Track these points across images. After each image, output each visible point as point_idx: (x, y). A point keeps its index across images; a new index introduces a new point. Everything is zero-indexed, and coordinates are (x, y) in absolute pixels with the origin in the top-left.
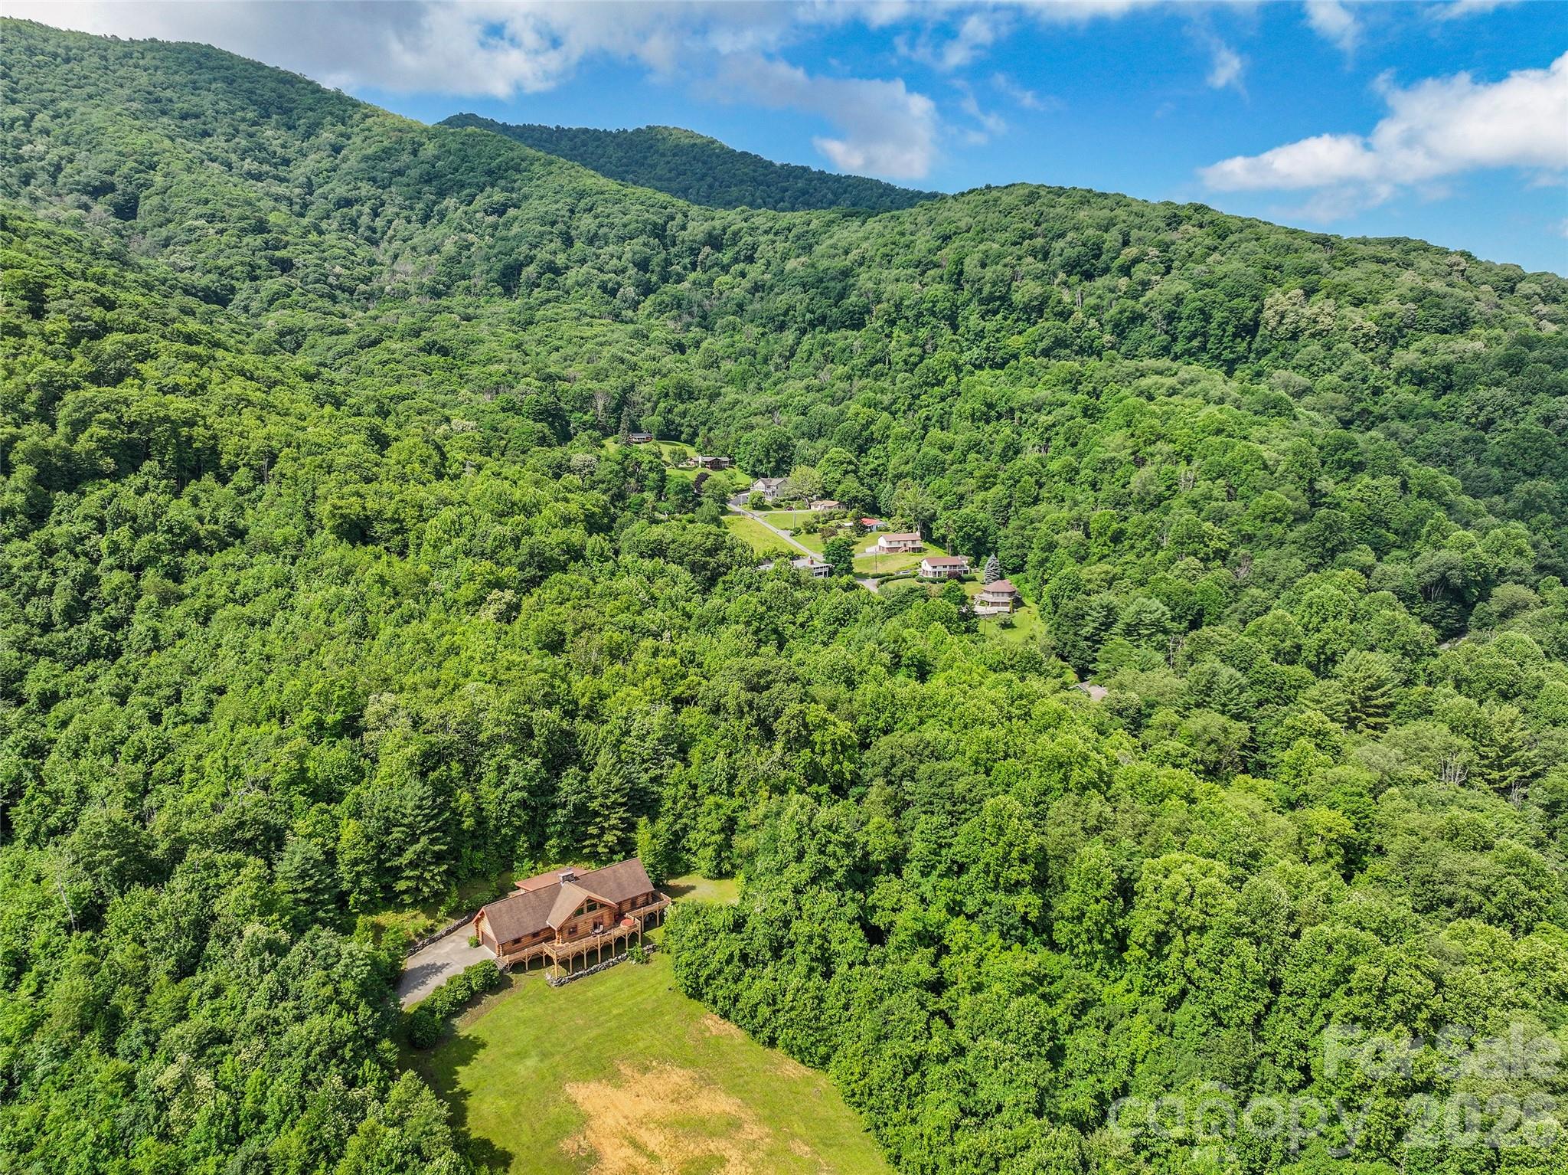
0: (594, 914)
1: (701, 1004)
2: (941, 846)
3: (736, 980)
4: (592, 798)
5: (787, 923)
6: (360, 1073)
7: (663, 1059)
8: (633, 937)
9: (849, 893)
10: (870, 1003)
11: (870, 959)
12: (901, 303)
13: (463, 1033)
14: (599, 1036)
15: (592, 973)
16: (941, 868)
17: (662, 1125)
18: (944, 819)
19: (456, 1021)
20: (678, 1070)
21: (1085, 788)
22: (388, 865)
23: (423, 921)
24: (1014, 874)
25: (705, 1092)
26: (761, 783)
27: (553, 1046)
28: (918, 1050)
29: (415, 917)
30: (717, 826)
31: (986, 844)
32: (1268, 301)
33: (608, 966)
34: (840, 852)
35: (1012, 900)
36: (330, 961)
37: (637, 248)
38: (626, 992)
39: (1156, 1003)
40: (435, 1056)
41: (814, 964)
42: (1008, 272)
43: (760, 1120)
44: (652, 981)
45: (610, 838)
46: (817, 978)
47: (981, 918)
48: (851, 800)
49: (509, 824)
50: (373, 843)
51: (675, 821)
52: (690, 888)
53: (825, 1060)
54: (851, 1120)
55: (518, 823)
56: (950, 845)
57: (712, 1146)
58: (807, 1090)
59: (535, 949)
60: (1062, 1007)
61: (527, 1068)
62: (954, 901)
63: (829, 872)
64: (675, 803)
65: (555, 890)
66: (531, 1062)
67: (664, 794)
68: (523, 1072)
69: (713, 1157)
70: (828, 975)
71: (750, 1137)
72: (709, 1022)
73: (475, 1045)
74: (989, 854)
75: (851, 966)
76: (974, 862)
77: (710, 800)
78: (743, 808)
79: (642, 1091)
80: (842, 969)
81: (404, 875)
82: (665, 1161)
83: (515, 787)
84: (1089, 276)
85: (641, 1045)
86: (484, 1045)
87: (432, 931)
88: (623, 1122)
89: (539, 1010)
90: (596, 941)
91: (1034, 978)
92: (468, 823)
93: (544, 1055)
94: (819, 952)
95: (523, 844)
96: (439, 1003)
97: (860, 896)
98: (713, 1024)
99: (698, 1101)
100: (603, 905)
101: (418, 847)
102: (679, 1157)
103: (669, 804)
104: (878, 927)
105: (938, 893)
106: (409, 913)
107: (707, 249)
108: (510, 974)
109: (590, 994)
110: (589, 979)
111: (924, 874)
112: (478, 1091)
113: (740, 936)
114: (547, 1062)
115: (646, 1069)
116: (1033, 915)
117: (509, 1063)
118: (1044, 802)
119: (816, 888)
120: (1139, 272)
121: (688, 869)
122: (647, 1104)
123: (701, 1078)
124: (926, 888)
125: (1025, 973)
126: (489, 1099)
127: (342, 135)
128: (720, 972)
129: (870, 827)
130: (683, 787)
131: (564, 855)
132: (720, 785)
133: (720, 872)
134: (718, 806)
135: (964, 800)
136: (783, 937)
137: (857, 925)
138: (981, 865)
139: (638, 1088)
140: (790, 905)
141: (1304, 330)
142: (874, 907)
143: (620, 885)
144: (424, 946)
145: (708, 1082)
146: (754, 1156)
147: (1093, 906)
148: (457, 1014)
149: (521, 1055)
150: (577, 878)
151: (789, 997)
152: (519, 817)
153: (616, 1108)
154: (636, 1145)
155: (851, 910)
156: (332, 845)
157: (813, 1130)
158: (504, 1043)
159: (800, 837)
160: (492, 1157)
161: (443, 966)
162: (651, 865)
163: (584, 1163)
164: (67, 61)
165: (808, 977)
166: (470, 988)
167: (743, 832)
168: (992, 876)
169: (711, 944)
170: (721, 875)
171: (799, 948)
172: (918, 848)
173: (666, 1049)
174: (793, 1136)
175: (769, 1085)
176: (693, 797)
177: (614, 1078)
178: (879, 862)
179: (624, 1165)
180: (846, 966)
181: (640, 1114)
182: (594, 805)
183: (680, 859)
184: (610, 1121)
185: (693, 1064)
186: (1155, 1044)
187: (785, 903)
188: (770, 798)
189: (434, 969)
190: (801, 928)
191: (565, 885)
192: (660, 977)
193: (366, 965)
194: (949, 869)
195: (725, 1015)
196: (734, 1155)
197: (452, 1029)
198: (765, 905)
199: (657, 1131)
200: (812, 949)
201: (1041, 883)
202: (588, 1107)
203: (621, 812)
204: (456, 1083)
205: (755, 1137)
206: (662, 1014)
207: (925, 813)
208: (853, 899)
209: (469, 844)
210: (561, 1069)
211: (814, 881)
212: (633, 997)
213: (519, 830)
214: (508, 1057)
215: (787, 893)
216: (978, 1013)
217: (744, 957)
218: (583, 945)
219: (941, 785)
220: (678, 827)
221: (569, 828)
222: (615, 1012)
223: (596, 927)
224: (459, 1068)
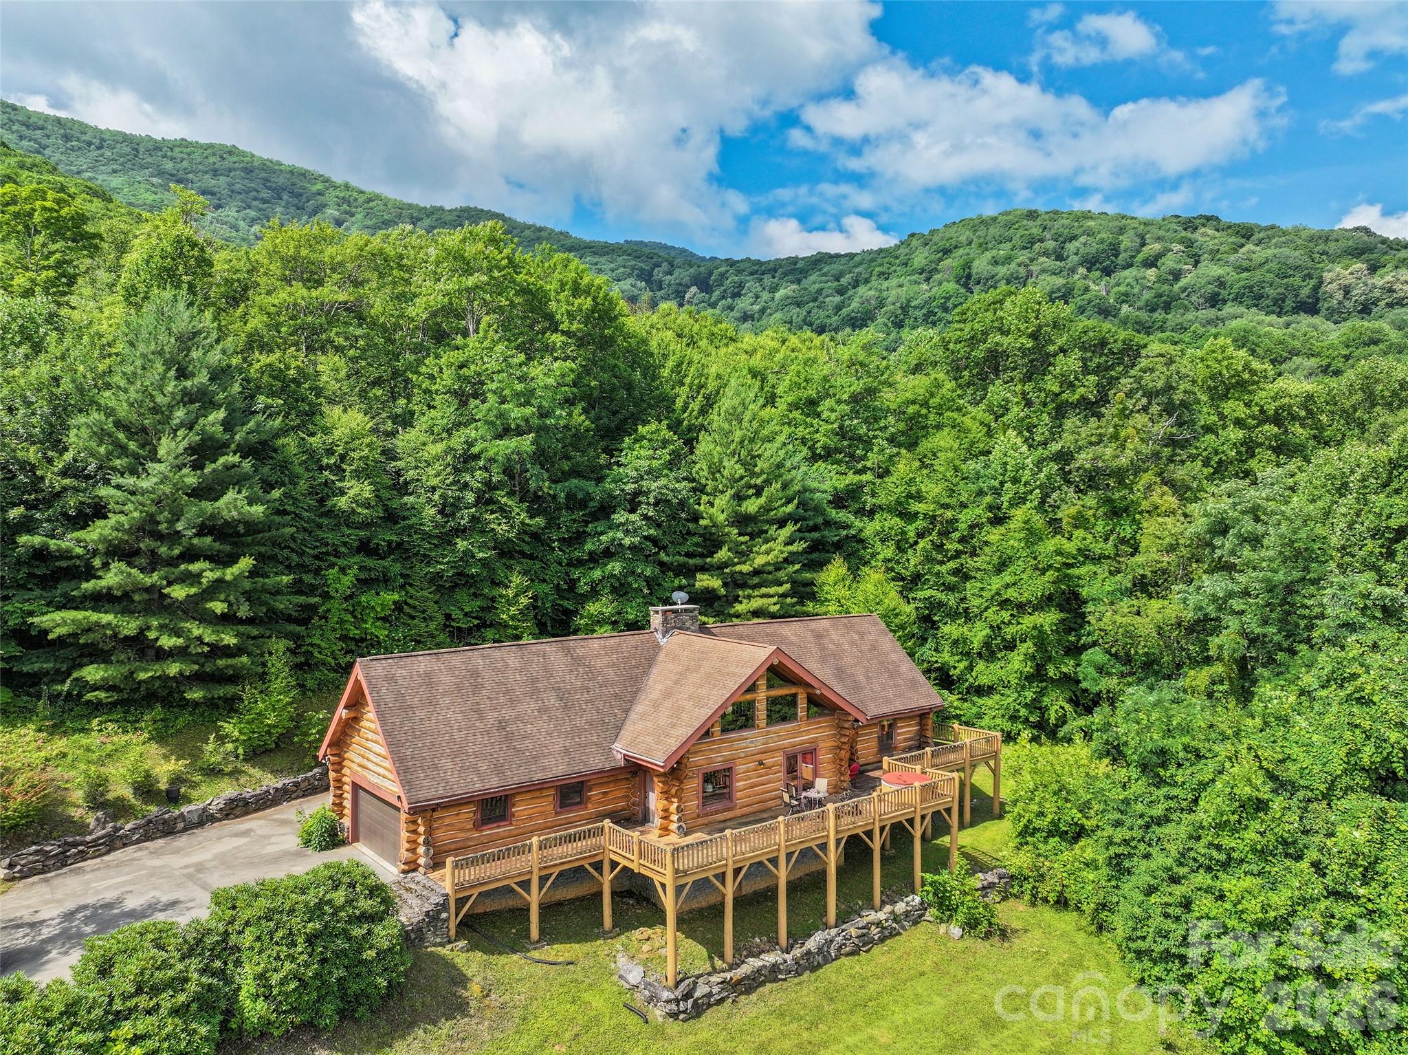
12: (908, 305)
32: (1327, 276)
33: (867, 940)
37: (625, 287)
42: (1022, 271)
59: (568, 850)
65: (636, 654)
84: (1108, 272)
107: (694, 289)
108: (456, 952)
120: (1169, 262)
127: (346, 213)
141: (1379, 300)
143: (843, 675)
164: (100, 148)
191: (673, 640)
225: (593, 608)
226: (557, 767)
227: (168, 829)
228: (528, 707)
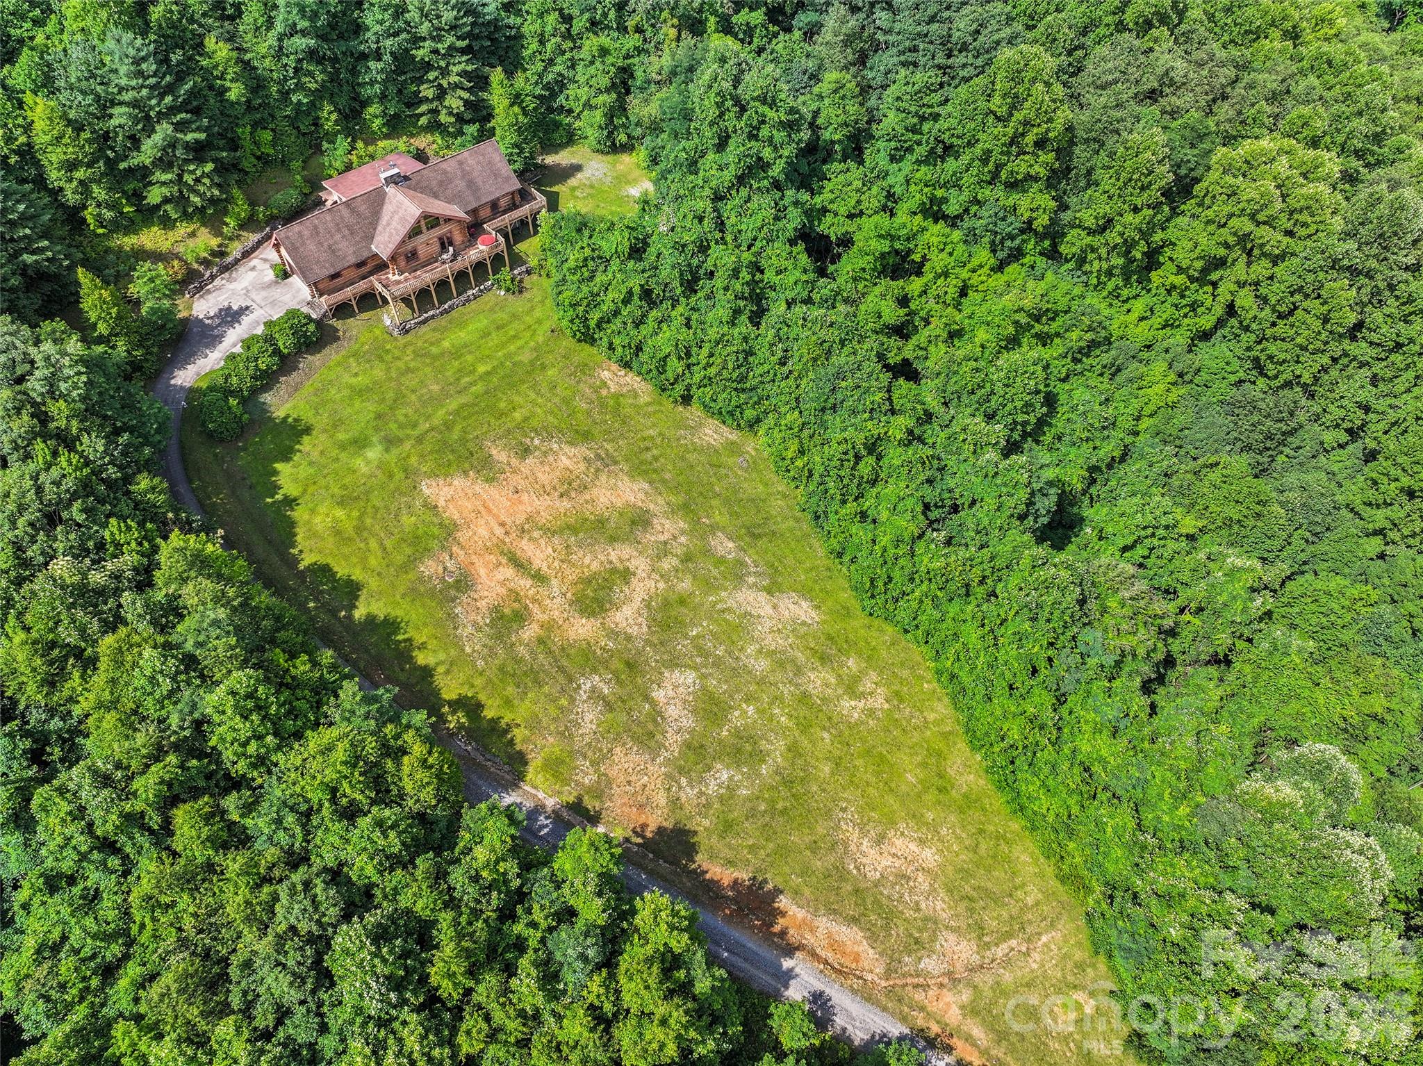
0: (437, 232)
1: (594, 350)
2: (923, 119)
3: (638, 324)
4: (417, 40)
5: (703, 248)
6: (107, 534)
7: (547, 433)
8: (497, 260)
9: (790, 193)
10: (815, 360)
11: (816, 297)
13: (280, 413)
14: (463, 406)
15: (447, 312)
16: (921, 151)
17: (549, 532)
18: (933, 77)
19: (267, 398)
20: (566, 448)
21: (1149, 25)
22: (123, 165)
23: (206, 241)
24: (1021, 166)
25: (603, 478)
26: (666, 14)
27: (401, 427)
28: (875, 432)
29: (193, 235)
30: (604, 82)
31: (991, 119)
33: (468, 300)
34: (779, 136)
35: (1014, 198)
36: (19, 371)
38: (495, 339)
39: (1179, 338)
40: (245, 449)
41: (742, 303)
43: (673, 511)
44: (528, 319)
45: (455, 102)
46: (744, 326)
47: (967, 223)
48: (797, 34)
49: (300, 87)
50: (86, 135)
51: (545, 69)
52: (577, 168)
53: (753, 424)
54: (784, 496)
55: (313, 86)
56: (936, 117)
57: (613, 557)
58: (731, 461)
59: (361, 286)
60: (1061, 350)
61: (368, 462)
62: (932, 199)
63: (762, 165)
64: (542, 42)
65: (376, 199)
66: (373, 453)
67: (526, 29)
68: (364, 469)
69: (614, 571)
70: (756, 318)
71: (661, 538)
72: (606, 375)
73: (297, 430)
74: (993, 137)
75: (790, 304)
76: (970, 144)
77: (591, 44)
78: (639, 51)
79: (522, 484)
80: (778, 309)
81: (154, 178)
82: (554, 582)
83: (293, 31)
85: (518, 415)
86: (308, 430)
87: (222, 254)
88: (499, 531)
89: (378, 372)
90: (444, 269)
91: (1030, 316)
92: (235, 92)
93: (390, 442)
94: (747, 290)
95: (329, 116)
96: (234, 380)
97: (804, 196)
98: (613, 377)
99: (595, 491)
100: (448, 220)
101: (157, 138)
102: (572, 574)
103: (534, 46)
104: (828, 237)
105: (912, 188)
106: (183, 229)
108: (334, 322)
109: (446, 344)
110: (443, 321)
111: (893, 159)
112: (307, 497)
113: (641, 266)
114: (395, 451)
115: (526, 451)
116: (1042, 221)
117: (343, 455)
118: (1081, 47)
119: (744, 192)
121: (571, 138)
122: (531, 503)
123: (598, 457)
124: (896, 180)
125: (1021, 310)
126: (322, 510)
128: (616, 313)
129: (825, 87)
130: (552, 18)
131: (395, 126)
132: (605, 15)
133: (613, 144)
134: (604, 52)
135: (964, 48)
136: (699, 267)
137: (801, 246)
138: (978, 150)
139: (517, 480)
140: (708, 224)
142: (824, 211)
143: (471, 184)
144: (213, 278)
145: (605, 462)
146: (666, 564)
147: (1129, 217)
148: (266, 388)
149: (360, 444)
150: (406, 178)
151: (705, 352)
152: (310, 74)
153: (489, 511)
154: (517, 563)
155: (795, 219)
156: (23, 139)
157: (738, 516)
158: (335, 426)
159: (721, 115)
160: (334, 588)
161: (244, 310)
162: (515, 146)
163: (453, 592)
165: (732, 323)
166: (277, 352)
167: (642, 89)
168: (991, 166)
169: (600, 278)
170: (616, 149)
171: (719, 282)
172: (891, 120)
173: (551, 418)
174: (713, 528)
175: (683, 459)
176: (568, 35)
177: (485, 468)
178: (833, 142)
179: (503, 591)
180: (784, 306)
181: (521, 518)
182: (420, 54)
183: (558, 125)
184: (483, 531)
185: (586, 436)
186: (1172, 397)
187: (701, 219)
188: (678, 39)
189: (230, 316)
190: (722, 257)
191: (391, 190)
192: (538, 313)
193: (79, 373)
194: (932, 152)
195: (627, 365)
196: (640, 565)
197: (263, 408)
198: (674, 221)
199: (542, 542)
200: (738, 286)
201: (1057, 178)
202: (452, 513)
203: (461, 65)
204: (276, 488)
205: (666, 536)
206: (544, 367)
207: (905, 64)
208: (796, 203)
209: (246, 119)
210: (414, 461)
211: (741, 180)
212: (503, 345)
213: (318, 96)
214: (342, 447)
215: (703, 204)
216: (955, 373)
217: (646, 293)
218: (427, 277)
219: (932, 19)
220: (550, 77)
221: (392, 90)
222: (482, 369)
223: (443, 248)
224: (278, 466)
225: (371, 110)
226: (353, 260)
227: (226, 269)
228: (338, 237)
